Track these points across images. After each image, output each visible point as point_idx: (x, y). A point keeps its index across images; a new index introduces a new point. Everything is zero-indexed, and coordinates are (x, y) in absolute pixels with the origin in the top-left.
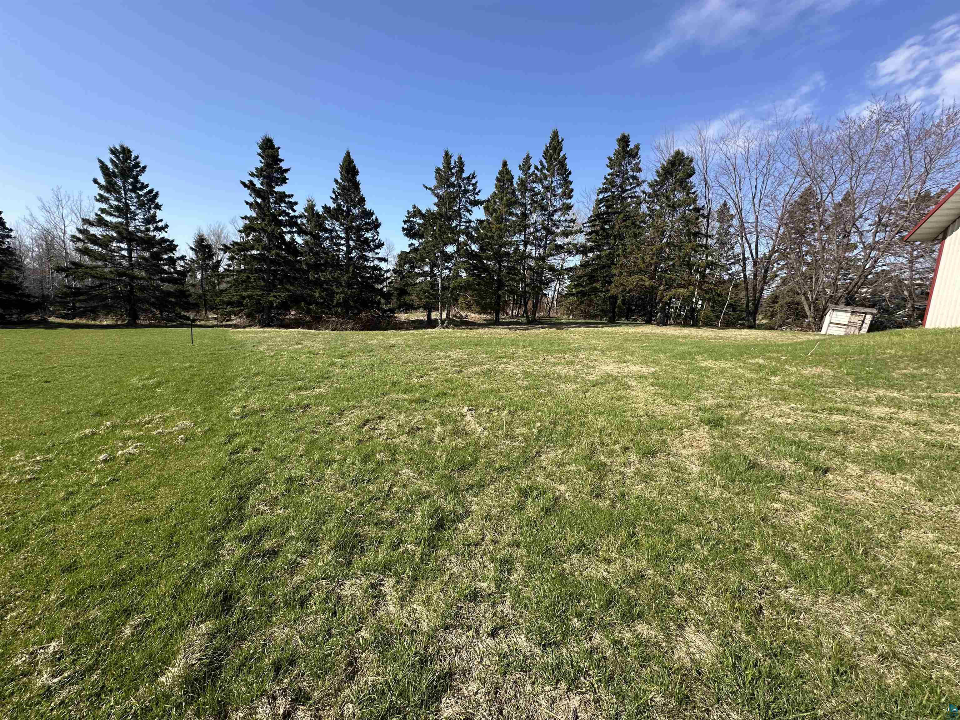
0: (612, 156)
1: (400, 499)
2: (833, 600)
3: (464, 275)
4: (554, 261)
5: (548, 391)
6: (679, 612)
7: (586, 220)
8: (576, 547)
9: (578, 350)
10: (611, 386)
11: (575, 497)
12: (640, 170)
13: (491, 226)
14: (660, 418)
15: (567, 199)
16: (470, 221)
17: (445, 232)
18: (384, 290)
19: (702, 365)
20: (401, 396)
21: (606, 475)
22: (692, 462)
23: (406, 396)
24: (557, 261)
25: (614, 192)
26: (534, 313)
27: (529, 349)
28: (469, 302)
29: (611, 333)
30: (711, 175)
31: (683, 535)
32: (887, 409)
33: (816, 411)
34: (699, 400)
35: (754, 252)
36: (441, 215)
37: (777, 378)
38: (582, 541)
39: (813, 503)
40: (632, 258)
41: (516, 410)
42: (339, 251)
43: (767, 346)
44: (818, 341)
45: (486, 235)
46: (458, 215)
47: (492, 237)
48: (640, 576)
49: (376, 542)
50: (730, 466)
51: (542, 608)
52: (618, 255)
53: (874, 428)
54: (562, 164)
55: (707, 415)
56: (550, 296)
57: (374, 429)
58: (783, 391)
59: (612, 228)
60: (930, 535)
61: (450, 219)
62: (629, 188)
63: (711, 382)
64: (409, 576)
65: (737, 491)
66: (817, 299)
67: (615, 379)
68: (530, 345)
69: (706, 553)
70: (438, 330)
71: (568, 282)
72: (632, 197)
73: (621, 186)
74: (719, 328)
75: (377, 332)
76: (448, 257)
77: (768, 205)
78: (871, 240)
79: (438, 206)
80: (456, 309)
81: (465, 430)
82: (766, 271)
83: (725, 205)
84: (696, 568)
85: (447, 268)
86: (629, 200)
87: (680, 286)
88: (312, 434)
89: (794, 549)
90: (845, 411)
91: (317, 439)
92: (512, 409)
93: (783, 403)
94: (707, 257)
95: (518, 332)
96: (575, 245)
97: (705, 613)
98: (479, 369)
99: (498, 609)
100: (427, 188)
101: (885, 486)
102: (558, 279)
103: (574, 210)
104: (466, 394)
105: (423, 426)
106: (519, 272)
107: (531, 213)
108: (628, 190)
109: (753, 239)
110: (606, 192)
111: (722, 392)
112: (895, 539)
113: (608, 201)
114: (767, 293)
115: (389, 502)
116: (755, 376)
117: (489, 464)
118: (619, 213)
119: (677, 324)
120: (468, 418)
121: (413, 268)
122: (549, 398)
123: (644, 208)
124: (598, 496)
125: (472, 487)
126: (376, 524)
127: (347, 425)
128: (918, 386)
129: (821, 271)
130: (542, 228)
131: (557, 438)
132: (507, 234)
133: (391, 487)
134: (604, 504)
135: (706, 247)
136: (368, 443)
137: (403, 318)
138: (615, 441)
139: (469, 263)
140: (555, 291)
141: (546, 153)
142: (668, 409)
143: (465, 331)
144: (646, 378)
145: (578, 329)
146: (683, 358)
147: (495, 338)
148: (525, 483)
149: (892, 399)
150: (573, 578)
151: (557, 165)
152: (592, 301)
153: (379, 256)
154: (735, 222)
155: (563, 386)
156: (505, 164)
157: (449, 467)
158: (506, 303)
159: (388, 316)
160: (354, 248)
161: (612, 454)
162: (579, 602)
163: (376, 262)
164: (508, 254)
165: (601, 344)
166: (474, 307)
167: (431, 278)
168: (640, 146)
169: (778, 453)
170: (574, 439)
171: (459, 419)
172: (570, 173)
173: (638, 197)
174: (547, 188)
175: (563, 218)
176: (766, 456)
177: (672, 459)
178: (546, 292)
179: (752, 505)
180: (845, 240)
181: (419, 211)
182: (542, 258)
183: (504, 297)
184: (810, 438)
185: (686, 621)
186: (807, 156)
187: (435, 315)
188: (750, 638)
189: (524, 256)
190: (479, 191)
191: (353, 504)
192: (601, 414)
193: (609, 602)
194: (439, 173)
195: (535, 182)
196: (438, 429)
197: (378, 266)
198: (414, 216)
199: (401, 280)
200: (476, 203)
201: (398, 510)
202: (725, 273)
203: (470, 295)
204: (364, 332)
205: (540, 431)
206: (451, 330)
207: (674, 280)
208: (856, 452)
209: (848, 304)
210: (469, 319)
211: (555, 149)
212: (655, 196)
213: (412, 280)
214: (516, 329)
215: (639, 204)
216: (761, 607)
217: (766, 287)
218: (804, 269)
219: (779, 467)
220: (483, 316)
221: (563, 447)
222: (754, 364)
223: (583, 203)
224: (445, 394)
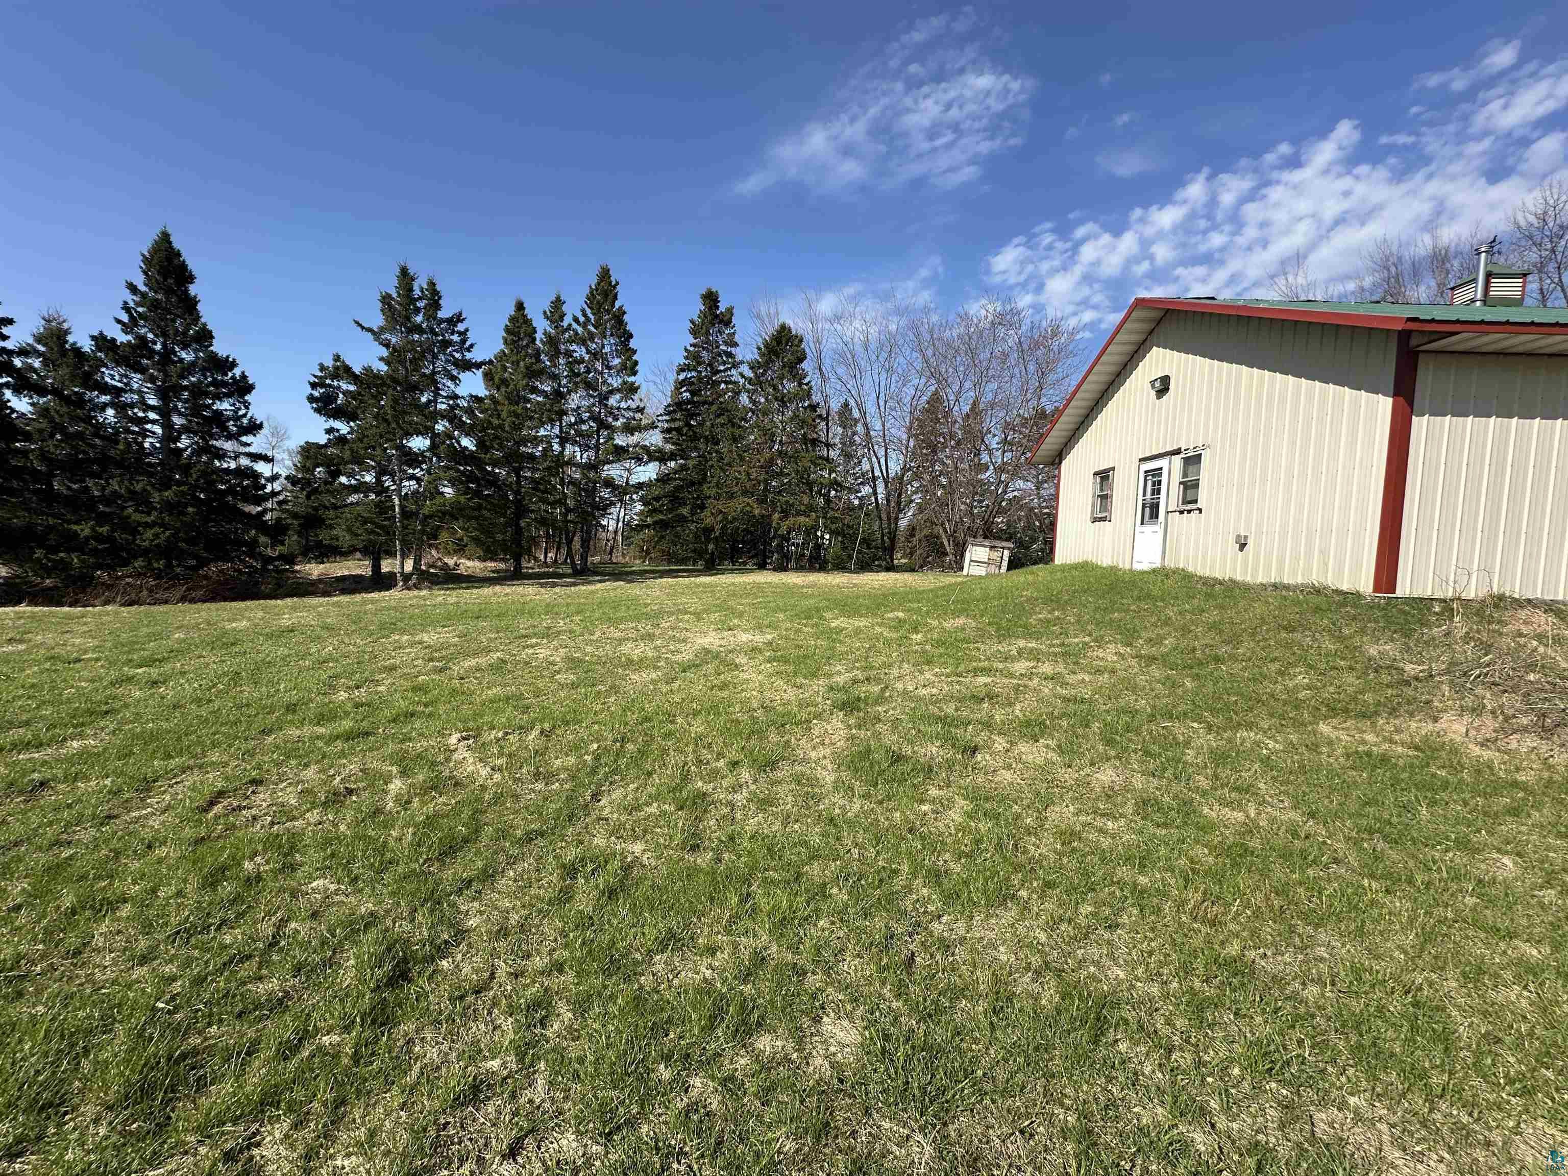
0: (696, 318)
1: (305, 945)
2: (988, 917)
3: (448, 491)
4: (614, 471)
5: (611, 688)
6: (814, 997)
7: (661, 411)
8: (661, 942)
9: (659, 614)
10: (710, 668)
11: (659, 858)
12: (736, 345)
13: (499, 408)
14: (780, 709)
15: (629, 376)
16: (456, 397)
17: (405, 412)
18: (268, 517)
19: (833, 625)
20: (307, 731)
21: (706, 811)
22: (824, 768)
23: (321, 730)
24: (618, 472)
25: (701, 372)
26: (584, 558)
27: (577, 618)
28: (461, 540)
29: (710, 585)
30: (827, 364)
31: (817, 879)
32: (1027, 664)
33: (960, 675)
34: (830, 676)
35: (884, 468)
36: (395, 381)
37: (919, 636)
38: (670, 929)
39: (963, 795)
40: (733, 472)
41: (554, 727)
42: (144, 434)
43: (907, 594)
44: (959, 584)
45: (490, 422)
46: (432, 382)
47: (501, 427)
48: (759, 959)
49: (239, 1054)
50: (871, 764)
51: (605, 1068)
52: (712, 466)
53: (1016, 689)
54: (619, 319)
55: (841, 696)
56: (610, 528)
57: (240, 808)
58: (924, 652)
59: (701, 424)
60: (1071, 808)
61: (415, 388)
62: (722, 368)
63: (843, 649)
64: (324, 1104)
65: (880, 797)
66: (955, 532)
67: (717, 655)
68: (578, 613)
69: (846, 897)
70: (395, 595)
71: (639, 507)
72: (726, 382)
73: (710, 365)
74: (851, 572)
75: (248, 603)
76: (413, 458)
77: (894, 409)
78: (1000, 460)
79: (388, 363)
80: (434, 552)
81: (454, 777)
82: (900, 495)
83: (846, 405)
84: (833, 923)
85: (413, 477)
86: (723, 386)
87: (799, 513)
88: (56, 851)
89: (946, 862)
90: (989, 671)
91: (71, 858)
92: (546, 726)
93: (927, 668)
94: (830, 474)
95: (557, 590)
96: (644, 448)
97: (847, 988)
98: (483, 661)
99: (522, 1101)
100: (363, 328)
101: (1030, 758)
102: (621, 501)
103: (641, 393)
104: (457, 709)
105: (361, 785)
106: (554, 487)
107: (569, 392)
108: (721, 371)
109: (881, 452)
110: (689, 370)
111: (857, 661)
112: (1041, 819)
113: (692, 384)
114: (903, 523)
115: (275, 957)
116: (894, 635)
117: (503, 834)
118: (711, 404)
119: (800, 568)
120: (462, 753)
121: (336, 474)
122: (612, 699)
123: (744, 399)
124: (695, 848)
125: (469, 882)
126: (240, 1016)
127: (163, 813)
128: (1053, 633)
129: (956, 496)
130: (590, 418)
131: (627, 765)
132: (528, 423)
133: (283, 922)
134: (704, 860)
135: (827, 459)
136: (220, 843)
137: (316, 573)
138: (719, 754)
139: (458, 471)
140: (618, 520)
141: (591, 297)
142: (791, 694)
143: (455, 593)
144: (760, 651)
145: (659, 581)
146: (809, 617)
147: (513, 603)
148: (571, 854)
149: (1032, 650)
150: (656, 997)
151: (610, 320)
152: (678, 536)
153: (251, 449)
154: (860, 428)
155: (635, 677)
156: (520, 307)
157: (421, 854)
158: (534, 541)
159: (277, 571)
160: (186, 429)
161: (715, 775)
162: (667, 1035)
163: (244, 462)
164: (532, 457)
165: (695, 604)
166: (472, 547)
167: (378, 494)
168: (734, 311)
169: (924, 736)
170: (654, 761)
171: (441, 758)
172: (631, 336)
173: (735, 383)
174: (595, 355)
175: (623, 405)
176: (911, 743)
177: (798, 768)
178: (604, 523)
179: (898, 814)
180: (976, 460)
181: (348, 369)
182: (593, 467)
183: (529, 531)
184: (957, 710)
185: (823, 1008)
186: (930, 352)
187: (386, 566)
188: (900, 1004)
189: (560, 462)
190: (472, 346)
191: (177, 987)
192: (696, 713)
193: (712, 1018)
194: (389, 304)
195: (573, 341)
196: (396, 786)
197: (247, 468)
198: (335, 376)
199: (308, 497)
200: (468, 366)
201: (298, 969)
202: (853, 496)
203: (462, 529)
204: (213, 606)
205: (597, 758)
206: (424, 592)
207: (792, 505)
208: (1002, 721)
209: (986, 537)
210: (462, 570)
211: (606, 294)
212: (758, 382)
213: (335, 497)
214: (554, 585)
215: (737, 393)
216: (913, 954)
217: (901, 516)
218: (939, 493)
219: (925, 755)
220: (491, 565)
221: (638, 778)
222: (893, 619)
223: (655, 383)
224: (412, 715)
